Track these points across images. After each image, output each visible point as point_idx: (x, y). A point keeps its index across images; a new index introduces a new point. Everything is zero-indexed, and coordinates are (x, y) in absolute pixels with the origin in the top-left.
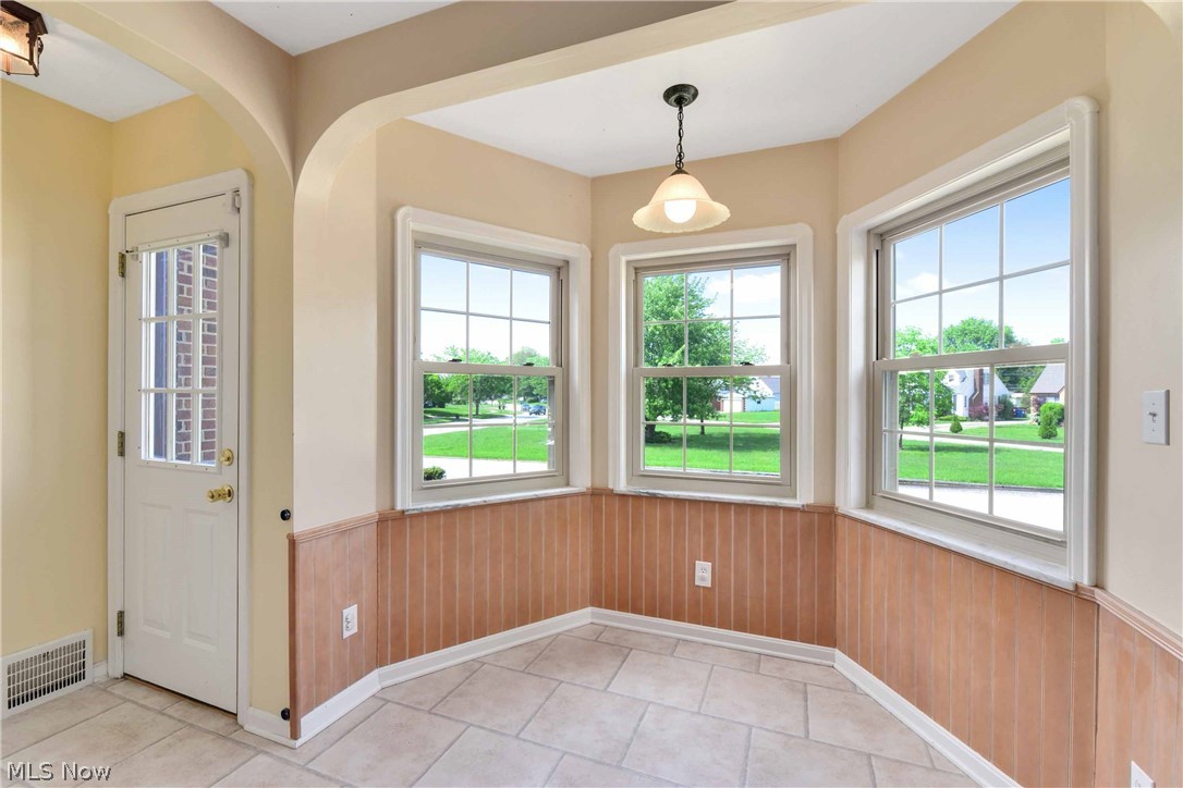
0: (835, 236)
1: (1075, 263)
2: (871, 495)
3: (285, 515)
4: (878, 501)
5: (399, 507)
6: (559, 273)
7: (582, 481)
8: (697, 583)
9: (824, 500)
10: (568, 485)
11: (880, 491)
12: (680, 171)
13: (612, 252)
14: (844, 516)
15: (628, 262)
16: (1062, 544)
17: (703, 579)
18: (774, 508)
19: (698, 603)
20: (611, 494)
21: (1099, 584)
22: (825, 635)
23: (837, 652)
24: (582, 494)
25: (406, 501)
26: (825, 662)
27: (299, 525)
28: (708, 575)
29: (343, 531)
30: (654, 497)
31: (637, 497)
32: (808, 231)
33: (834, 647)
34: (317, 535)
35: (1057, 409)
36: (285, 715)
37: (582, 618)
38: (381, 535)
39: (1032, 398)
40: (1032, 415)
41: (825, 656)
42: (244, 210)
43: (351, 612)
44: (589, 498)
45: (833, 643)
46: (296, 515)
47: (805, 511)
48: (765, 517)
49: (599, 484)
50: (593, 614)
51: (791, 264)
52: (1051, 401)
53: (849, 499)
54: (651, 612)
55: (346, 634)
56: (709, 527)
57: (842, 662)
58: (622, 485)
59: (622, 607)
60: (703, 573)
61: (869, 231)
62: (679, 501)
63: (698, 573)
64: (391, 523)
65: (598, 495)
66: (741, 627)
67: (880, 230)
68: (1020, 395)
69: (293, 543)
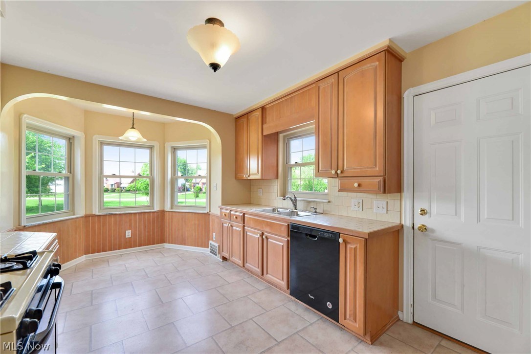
0: (164, 147)
1: (207, 163)
2: (172, 205)
4: (174, 207)
5: (22, 225)
6: (69, 140)
7: (81, 212)
8: (126, 237)
9: (162, 209)
10: (74, 215)
11: (175, 205)
12: (133, 128)
13: (94, 138)
14: (167, 211)
16: (205, 207)
18: (150, 212)
19: (127, 243)
20: (95, 216)
21: (210, 211)
22: (162, 241)
23: (165, 244)
24: (82, 217)
25: (24, 223)
28: (130, 234)
30: (112, 214)
31: (104, 216)
35: (199, 188)
37: (82, 259)
39: (192, 184)
40: (192, 190)
41: (162, 246)
44: (84, 218)
47: (157, 212)
48: (147, 215)
49: (88, 213)
50: (86, 257)
51: (153, 150)
52: (197, 185)
53: (168, 208)
54: (110, 250)
56: (130, 220)
58: (96, 211)
61: (172, 147)
62: (120, 214)
63: (127, 234)
65: (88, 217)
66: (140, 245)
68: (189, 183)
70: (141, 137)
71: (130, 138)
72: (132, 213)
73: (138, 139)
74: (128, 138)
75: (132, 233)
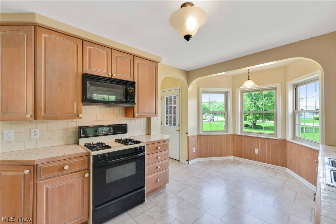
2: (294, 138)
3: (187, 133)
4: (295, 138)
5: (200, 134)
6: (226, 94)
7: (231, 132)
8: (255, 153)
9: (283, 138)
10: (228, 133)
11: (296, 136)
12: (249, 79)
13: (236, 90)
14: (288, 141)
15: (240, 91)
17: (257, 152)
19: (255, 157)
20: (237, 135)
22: (284, 165)
23: (287, 169)
24: (231, 135)
25: (201, 133)
26: (284, 170)
27: (189, 135)
28: (258, 152)
29: (193, 136)
30: (246, 136)
31: (242, 136)
32: (280, 85)
33: (287, 167)
34: (191, 136)
36: (187, 160)
37: (231, 158)
38: (197, 138)
42: (181, 92)
43: (194, 148)
45: (286, 167)
46: (188, 133)
47: (279, 140)
48: (270, 141)
49: (234, 133)
50: (233, 157)
53: (289, 138)
54: (245, 158)
55: (194, 152)
56: (258, 142)
57: (288, 170)
58: (239, 133)
59: (239, 157)
60: (257, 151)
61: (293, 84)
62: (251, 137)
63: (255, 151)
64: (199, 136)
65: (234, 135)
66: (265, 162)
67: (296, 84)
69: (188, 137)
70: (255, 85)
71: (247, 87)
72: (259, 138)
73: (252, 86)
74: (245, 87)
75: (259, 150)
